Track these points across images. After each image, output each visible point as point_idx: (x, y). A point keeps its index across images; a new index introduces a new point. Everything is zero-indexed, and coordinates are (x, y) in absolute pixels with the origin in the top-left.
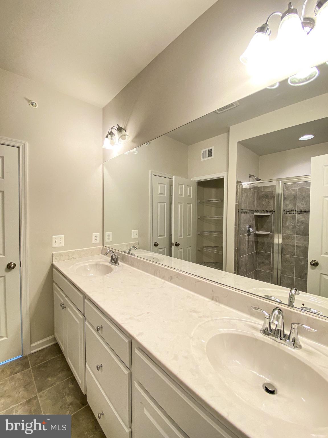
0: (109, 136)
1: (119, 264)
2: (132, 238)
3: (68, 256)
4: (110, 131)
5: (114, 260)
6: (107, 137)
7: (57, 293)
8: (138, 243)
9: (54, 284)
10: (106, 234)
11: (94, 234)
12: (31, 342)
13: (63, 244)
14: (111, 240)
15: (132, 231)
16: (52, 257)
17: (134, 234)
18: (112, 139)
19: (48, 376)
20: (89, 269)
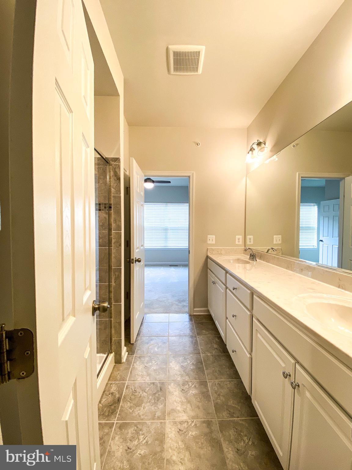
0: (250, 152)
1: (256, 260)
2: (274, 243)
3: (218, 251)
4: (251, 147)
5: (253, 257)
6: (249, 153)
7: (210, 276)
8: (281, 249)
9: (208, 270)
10: (248, 237)
11: (237, 237)
12: (194, 306)
13: (214, 242)
14: (252, 243)
15: (274, 236)
16: (207, 250)
17: (276, 239)
18: (252, 154)
19: (203, 330)
20: (232, 262)
